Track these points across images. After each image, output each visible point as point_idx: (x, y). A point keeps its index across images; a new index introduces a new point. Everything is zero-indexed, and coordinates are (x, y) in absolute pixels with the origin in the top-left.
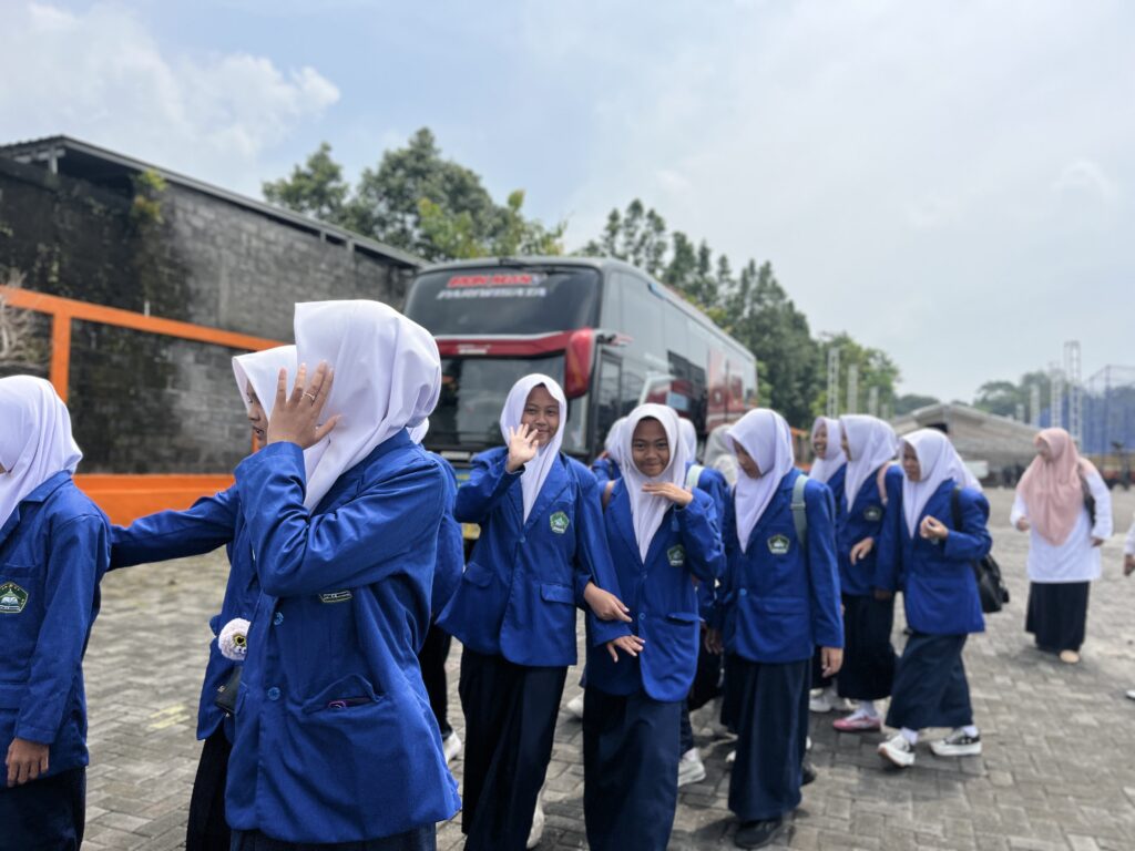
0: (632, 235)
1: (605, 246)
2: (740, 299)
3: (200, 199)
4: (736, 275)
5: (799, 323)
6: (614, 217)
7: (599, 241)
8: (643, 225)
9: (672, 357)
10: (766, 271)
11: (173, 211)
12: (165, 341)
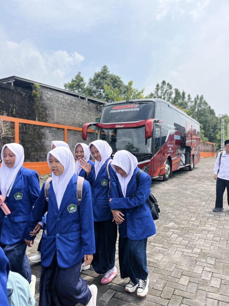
0: (163, 90)
1: (155, 94)
2: (194, 107)
3: (49, 90)
4: (193, 100)
5: (212, 112)
6: (158, 86)
7: (153, 93)
8: (166, 87)
9: (175, 125)
10: (202, 98)
11: (42, 94)
12: (42, 127)
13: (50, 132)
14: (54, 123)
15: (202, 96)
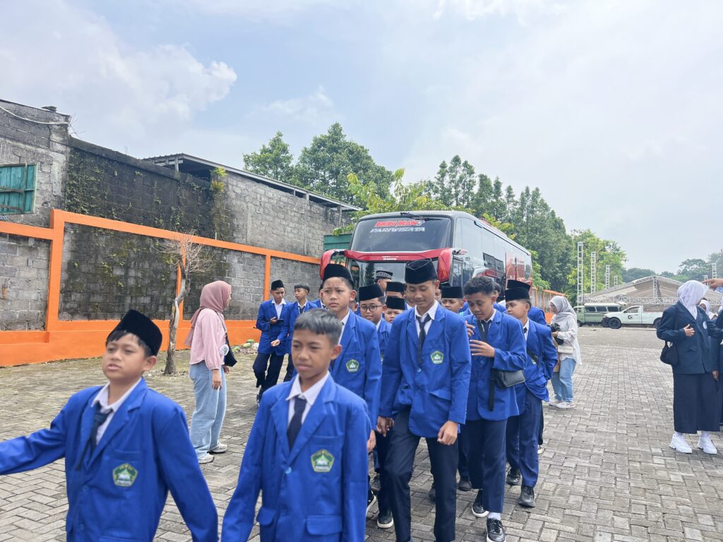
0: (454, 176)
1: (438, 184)
2: (520, 213)
4: (517, 198)
5: (558, 225)
6: (443, 166)
8: (460, 171)
9: (485, 256)
10: (536, 194)
11: (227, 186)
12: (225, 252)
13: (239, 262)
14: (247, 244)
15: (537, 189)
